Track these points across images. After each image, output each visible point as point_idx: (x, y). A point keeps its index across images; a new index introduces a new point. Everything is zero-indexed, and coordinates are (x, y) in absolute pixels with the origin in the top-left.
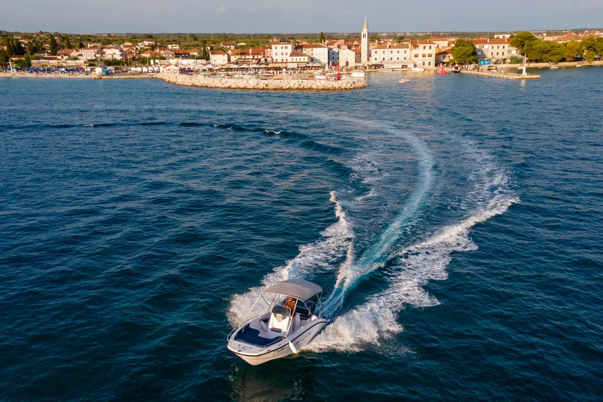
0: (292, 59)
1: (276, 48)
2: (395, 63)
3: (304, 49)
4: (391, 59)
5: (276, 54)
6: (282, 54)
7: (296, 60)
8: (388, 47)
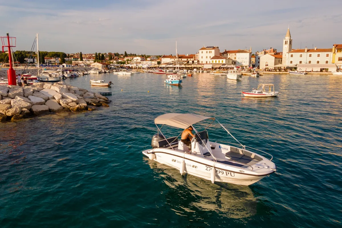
0: (213, 61)
1: (202, 52)
2: (314, 66)
3: (228, 54)
4: (310, 62)
5: (202, 57)
6: (207, 57)
7: (216, 62)
8: (306, 51)
